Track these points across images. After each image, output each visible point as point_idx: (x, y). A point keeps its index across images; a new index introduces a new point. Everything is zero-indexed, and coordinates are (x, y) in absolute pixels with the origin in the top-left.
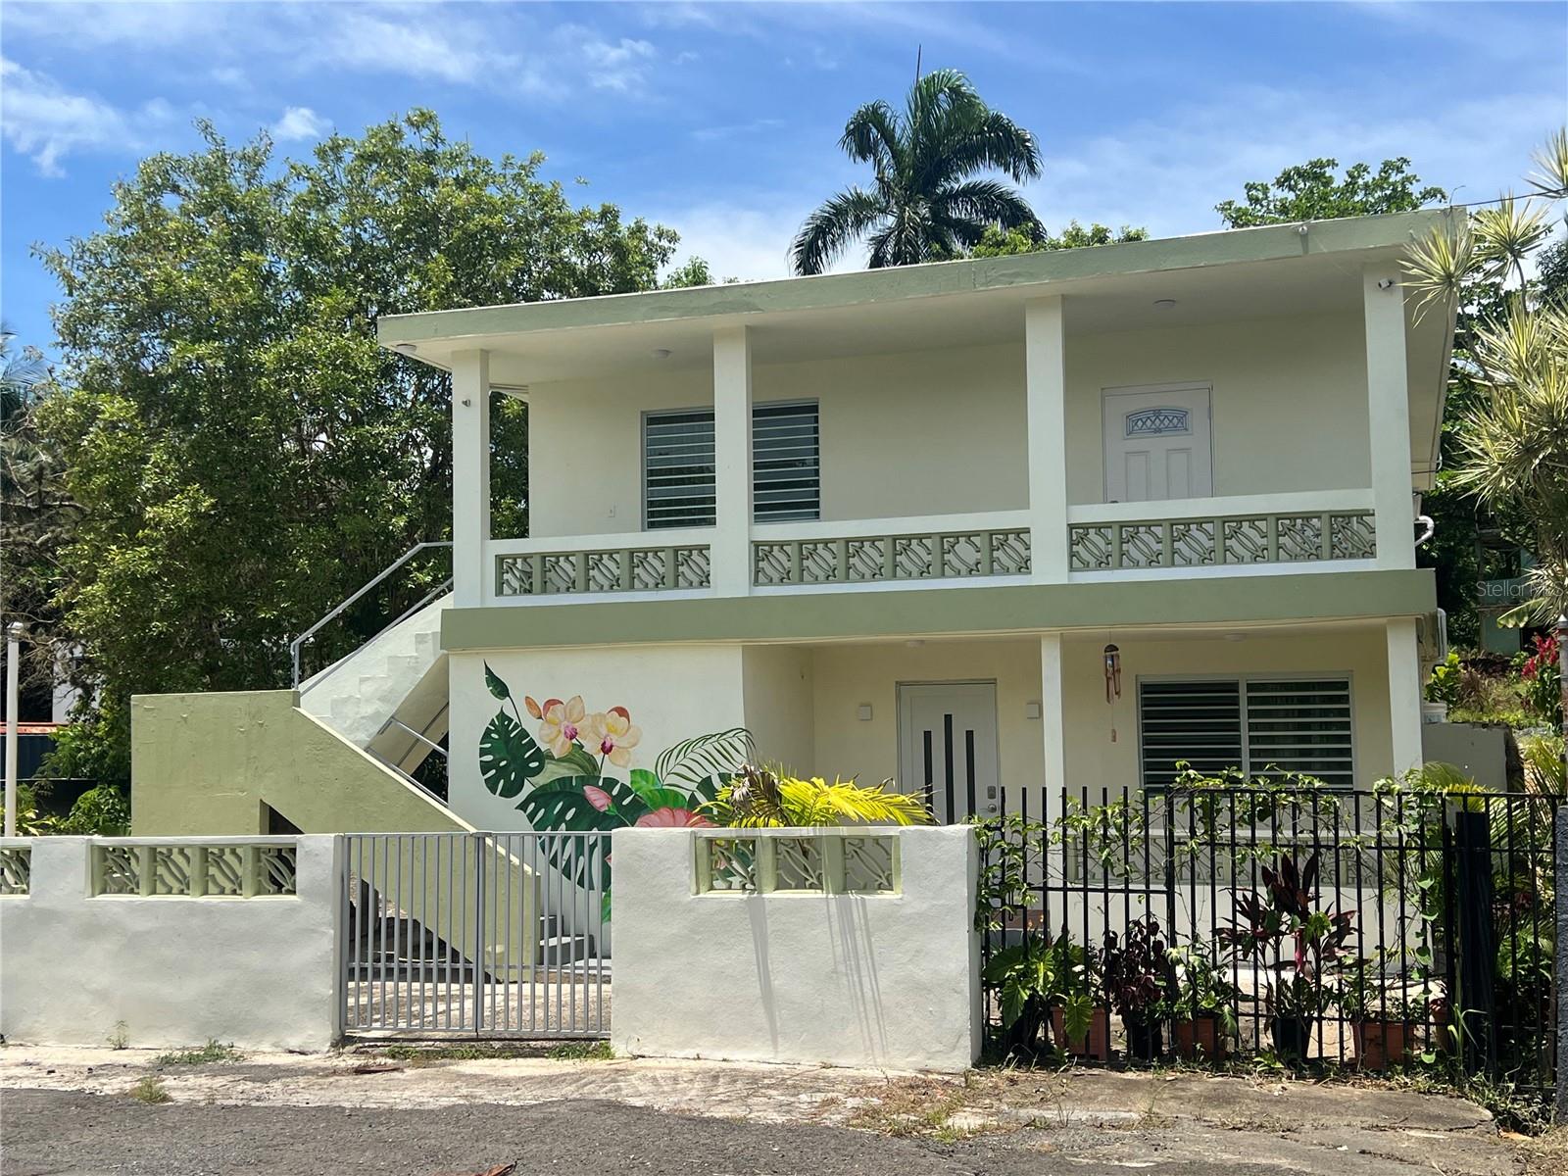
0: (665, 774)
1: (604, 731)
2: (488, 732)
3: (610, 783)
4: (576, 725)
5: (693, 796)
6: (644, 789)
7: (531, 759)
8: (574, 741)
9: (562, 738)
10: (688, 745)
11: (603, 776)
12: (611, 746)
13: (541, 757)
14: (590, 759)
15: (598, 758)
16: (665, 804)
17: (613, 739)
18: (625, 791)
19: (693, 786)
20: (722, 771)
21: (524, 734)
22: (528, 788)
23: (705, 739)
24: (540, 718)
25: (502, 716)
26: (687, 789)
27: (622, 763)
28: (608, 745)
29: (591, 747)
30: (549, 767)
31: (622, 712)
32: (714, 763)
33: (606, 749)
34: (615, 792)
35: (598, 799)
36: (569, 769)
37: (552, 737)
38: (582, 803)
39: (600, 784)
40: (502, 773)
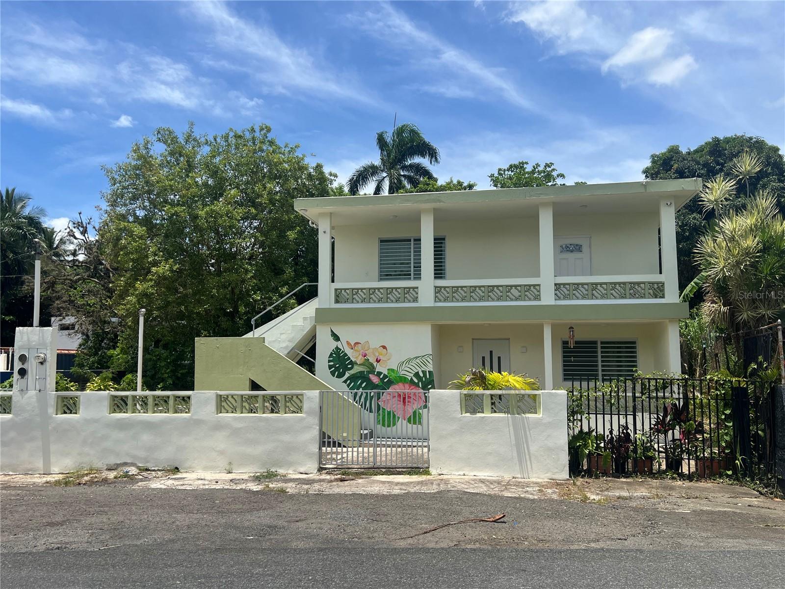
0: (401, 370)
1: (377, 354)
2: (331, 354)
3: (379, 373)
4: (366, 352)
5: (412, 379)
6: (393, 376)
7: (349, 364)
8: (365, 358)
9: (361, 356)
10: (409, 360)
11: (377, 371)
12: (380, 360)
13: (352, 363)
14: (372, 365)
15: (375, 364)
16: (401, 381)
17: (381, 357)
18: (385, 377)
19: (412, 375)
20: (423, 369)
21: (346, 355)
22: (347, 375)
23: (417, 358)
24: (352, 349)
25: (337, 348)
26: (410, 376)
27: (384, 366)
28: (379, 359)
29: (372, 360)
30: (356, 367)
31: (384, 347)
32: (420, 367)
33: (378, 361)
34: (381, 377)
35: (375, 379)
36: (363, 368)
37: (357, 356)
38: (368, 380)
39: (376, 373)
40: (337, 369)
